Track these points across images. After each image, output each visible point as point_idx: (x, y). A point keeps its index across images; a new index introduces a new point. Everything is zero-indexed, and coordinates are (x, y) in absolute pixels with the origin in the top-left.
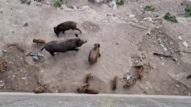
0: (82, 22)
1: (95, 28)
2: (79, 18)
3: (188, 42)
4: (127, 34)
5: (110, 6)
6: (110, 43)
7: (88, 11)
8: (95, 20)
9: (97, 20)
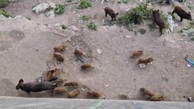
0: (10, 31)
1: (21, 36)
2: (8, 26)
3: (101, 49)
4: (48, 41)
5: (46, 16)
6: (31, 50)
7: (19, 20)
8: (23, 28)
9: (25, 28)
